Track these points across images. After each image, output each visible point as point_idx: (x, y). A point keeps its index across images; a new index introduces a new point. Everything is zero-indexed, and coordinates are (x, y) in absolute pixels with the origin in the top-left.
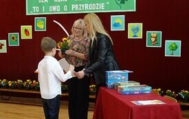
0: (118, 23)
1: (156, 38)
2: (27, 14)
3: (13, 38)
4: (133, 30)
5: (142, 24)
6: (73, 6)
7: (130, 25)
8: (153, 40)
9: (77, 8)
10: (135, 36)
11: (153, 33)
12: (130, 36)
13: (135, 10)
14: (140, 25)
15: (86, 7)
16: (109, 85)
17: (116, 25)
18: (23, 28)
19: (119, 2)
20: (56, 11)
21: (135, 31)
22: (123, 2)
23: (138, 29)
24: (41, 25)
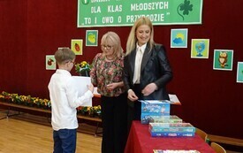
0: (179, 38)
1: (225, 58)
2: (78, 26)
4: (197, 47)
6: (128, 17)
7: (194, 41)
8: (222, 60)
9: (132, 19)
10: (200, 55)
11: (223, 53)
12: (194, 55)
13: (200, 23)
14: (207, 41)
16: (142, 119)
17: (177, 41)
18: (74, 42)
19: (182, 12)
20: (110, 23)
21: (200, 49)
22: (186, 13)
23: (203, 46)
24: (92, 39)
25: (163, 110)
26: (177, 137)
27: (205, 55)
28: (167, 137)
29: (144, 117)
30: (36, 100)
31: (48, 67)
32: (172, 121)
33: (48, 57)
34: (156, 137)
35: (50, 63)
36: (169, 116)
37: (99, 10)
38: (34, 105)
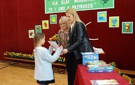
0: (102, 17)
1: (129, 26)
2: (46, 13)
3: (38, 29)
4: (112, 21)
5: (119, 17)
6: (73, 7)
7: (111, 18)
8: (127, 28)
9: (75, 8)
10: (114, 26)
11: (127, 24)
12: (111, 25)
13: (113, 7)
14: (118, 18)
15: (81, 7)
17: (101, 18)
18: (43, 22)
19: (103, 2)
20: (63, 11)
21: (114, 22)
22: (105, 2)
23: (116, 21)
24: (54, 20)
25: (95, 58)
26: (103, 72)
27: (117, 26)
28: (98, 72)
29: (84, 62)
30: (25, 55)
31: (30, 37)
32: (100, 63)
33: (30, 31)
34: (91, 73)
35: (31, 35)
36: (98, 61)
37: (57, 3)
38: (24, 58)
